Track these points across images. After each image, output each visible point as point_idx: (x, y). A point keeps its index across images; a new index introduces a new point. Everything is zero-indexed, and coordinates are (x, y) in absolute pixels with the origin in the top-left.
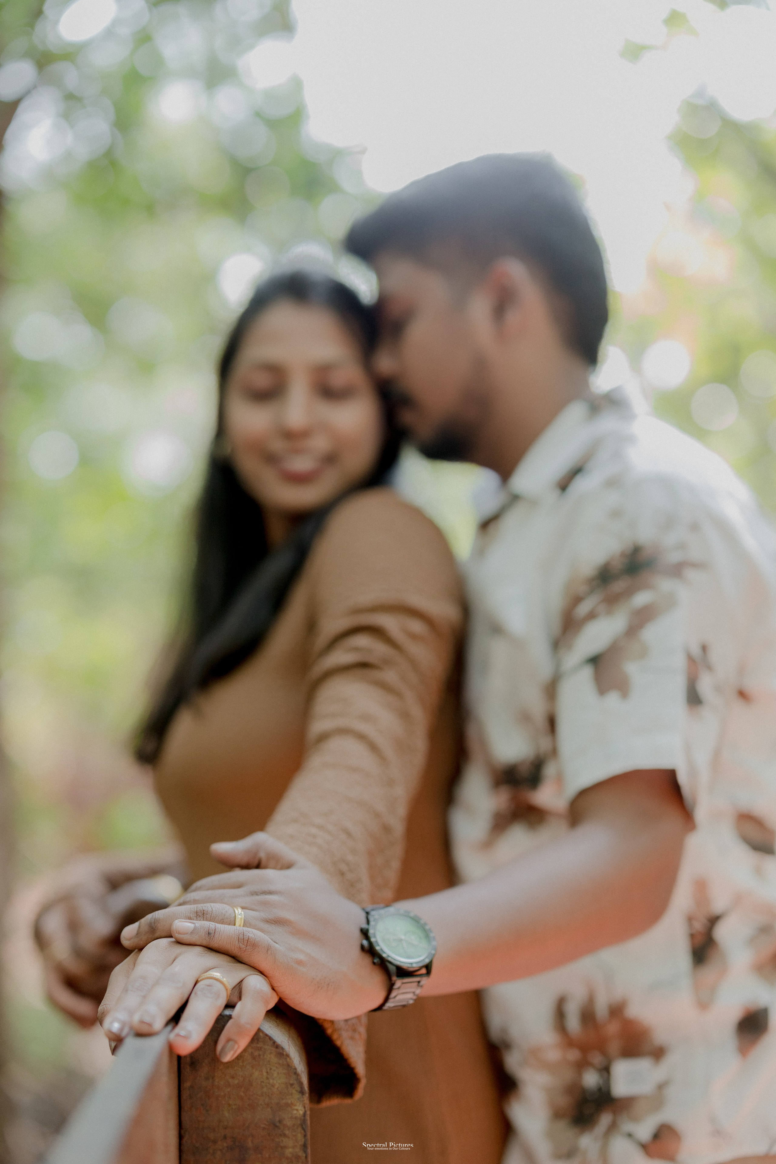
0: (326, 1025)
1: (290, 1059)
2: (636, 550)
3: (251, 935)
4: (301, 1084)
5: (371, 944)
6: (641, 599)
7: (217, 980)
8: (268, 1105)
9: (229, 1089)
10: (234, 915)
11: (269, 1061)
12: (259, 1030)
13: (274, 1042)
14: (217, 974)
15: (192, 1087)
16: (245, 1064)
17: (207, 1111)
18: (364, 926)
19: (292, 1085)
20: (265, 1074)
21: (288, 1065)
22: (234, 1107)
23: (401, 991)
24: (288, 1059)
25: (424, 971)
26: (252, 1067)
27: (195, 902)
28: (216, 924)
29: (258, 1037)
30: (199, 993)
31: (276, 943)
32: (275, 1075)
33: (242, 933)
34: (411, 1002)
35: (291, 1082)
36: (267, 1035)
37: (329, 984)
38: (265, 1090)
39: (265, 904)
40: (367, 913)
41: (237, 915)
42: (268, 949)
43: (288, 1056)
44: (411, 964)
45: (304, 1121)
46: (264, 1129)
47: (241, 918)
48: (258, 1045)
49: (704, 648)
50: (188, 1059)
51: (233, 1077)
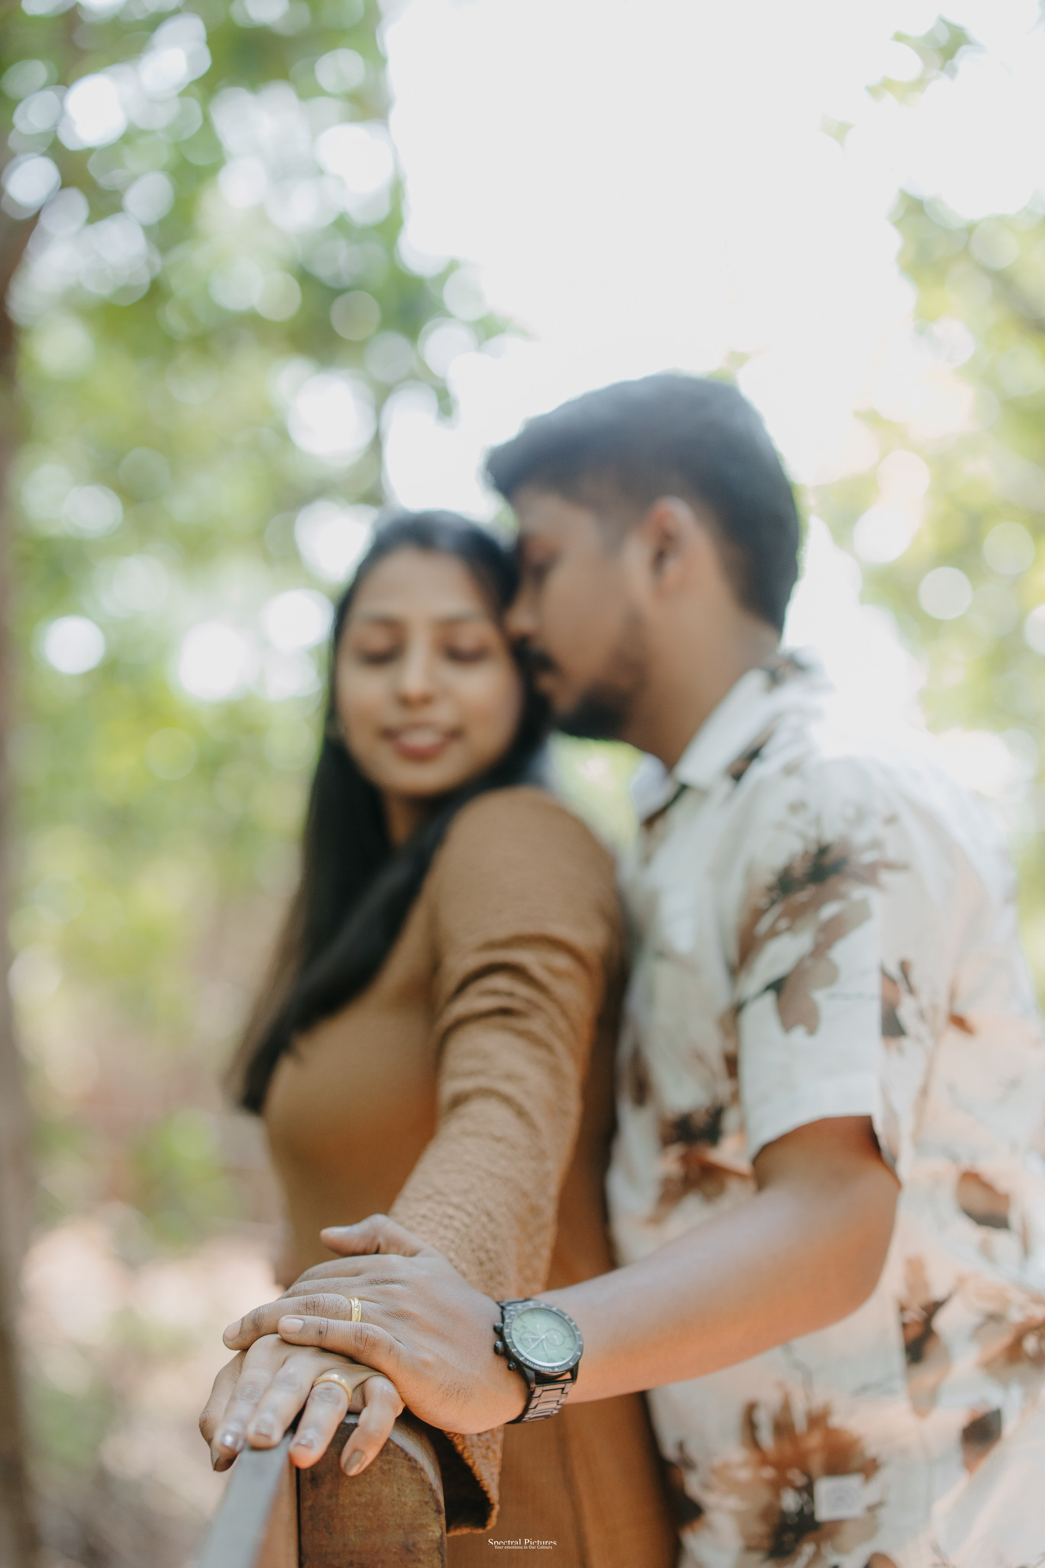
0: (457, 1441)
1: (425, 1473)
2: (823, 851)
3: (371, 1333)
4: (437, 1502)
5: (505, 1345)
6: (829, 911)
7: (335, 1382)
8: (400, 1526)
9: (355, 1509)
10: (350, 1308)
11: (401, 1476)
12: (389, 1440)
13: (406, 1454)
14: (335, 1377)
15: (312, 1507)
16: (373, 1480)
17: (331, 1533)
18: (499, 1324)
19: (427, 1503)
20: (396, 1490)
21: (423, 1481)
22: (361, 1529)
23: (542, 1400)
24: (422, 1474)
25: (568, 1376)
26: (381, 1483)
27: (306, 1292)
28: (329, 1320)
29: (388, 1449)
30: (316, 1398)
31: (400, 1342)
32: (408, 1491)
33: (360, 1331)
34: (555, 1412)
35: (426, 1500)
36: (397, 1446)
37: (459, 1391)
38: (396, 1508)
39: (385, 1294)
40: (503, 1308)
41: (353, 1307)
42: (391, 1349)
43: (422, 1469)
44: (553, 1368)
45: (441, 1544)
46: (395, 1553)
47: (358, 1311)
48: (389, 1458)
49: (904, 967)
50: (308, 1475)
51: (359, 1495)
